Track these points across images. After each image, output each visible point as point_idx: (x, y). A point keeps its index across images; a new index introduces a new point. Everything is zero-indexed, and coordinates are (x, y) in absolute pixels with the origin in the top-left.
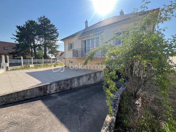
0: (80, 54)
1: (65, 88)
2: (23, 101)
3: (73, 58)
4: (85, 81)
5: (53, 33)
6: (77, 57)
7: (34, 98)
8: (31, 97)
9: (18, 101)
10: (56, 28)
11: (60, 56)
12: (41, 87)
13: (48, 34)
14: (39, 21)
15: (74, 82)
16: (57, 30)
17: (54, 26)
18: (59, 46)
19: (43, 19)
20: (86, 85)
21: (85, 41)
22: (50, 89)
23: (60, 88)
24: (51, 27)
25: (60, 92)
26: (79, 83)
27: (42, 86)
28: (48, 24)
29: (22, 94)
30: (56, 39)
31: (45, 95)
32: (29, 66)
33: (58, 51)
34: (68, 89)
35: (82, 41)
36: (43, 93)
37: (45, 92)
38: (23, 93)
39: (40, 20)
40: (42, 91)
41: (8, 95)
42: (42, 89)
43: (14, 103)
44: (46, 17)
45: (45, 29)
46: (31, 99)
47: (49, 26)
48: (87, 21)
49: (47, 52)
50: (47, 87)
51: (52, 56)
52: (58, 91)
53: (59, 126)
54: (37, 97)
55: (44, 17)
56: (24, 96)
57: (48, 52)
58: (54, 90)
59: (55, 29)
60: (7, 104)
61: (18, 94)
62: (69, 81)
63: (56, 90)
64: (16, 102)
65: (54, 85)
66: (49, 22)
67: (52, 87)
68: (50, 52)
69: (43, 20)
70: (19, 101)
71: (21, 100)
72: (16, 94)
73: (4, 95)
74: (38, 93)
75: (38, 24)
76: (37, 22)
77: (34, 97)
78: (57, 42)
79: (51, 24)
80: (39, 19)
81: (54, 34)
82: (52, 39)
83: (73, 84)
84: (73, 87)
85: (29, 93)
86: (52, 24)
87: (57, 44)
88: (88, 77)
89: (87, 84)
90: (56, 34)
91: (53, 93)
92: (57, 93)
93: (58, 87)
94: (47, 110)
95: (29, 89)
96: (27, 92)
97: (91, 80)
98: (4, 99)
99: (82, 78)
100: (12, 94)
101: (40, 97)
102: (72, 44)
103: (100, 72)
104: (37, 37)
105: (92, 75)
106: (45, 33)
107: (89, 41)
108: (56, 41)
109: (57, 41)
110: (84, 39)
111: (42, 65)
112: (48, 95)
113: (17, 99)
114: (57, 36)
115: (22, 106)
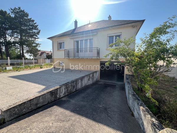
0: (72, 54)
1: (72, 90)
2: (35, 110)
3: (64, 58)
4: (86, 82)
5: (32, 29)
6: (69, 57)
7: (46, 105)
8: (43, 104)
9: (30, 110)
10: (36, 23)
11: (40, 55)
12: (52, 92)
13: (26, 30)
14: (12, 12)
15: (78, 83)
16: (37, 26)
17: (33, 21)
18: (39, 44)
19: (18, 10)
20: (87, 86)
21: (77, 42)
22: (60, 93)
23: (68, 90)
24: (29, 22)
25: (68, 95)
26: (82, 84)
27: (53, 90)
28: (25, 18)
29: (35, 102)
30: (37, 36)
31: (56, 101)
32: (6, 68)
33: (40, 51)
34: (74, 91)
35: (74, 41)
36: (54, 98)
37: (56, 97)
38: (36, 100)
39: (14, 11)
40: (53, 96)
41: (20, 105)
42: (53, 93)
43: (27, 113)
44: (22, 9)
45: (21, 24)
46: (43, 106)
47: (26, 20)
48: (77, 21)
49: (24, 51)
50: (57, 91)
51: (30, 56)
52: (67, 94)
53: (97, 125)
54: (49, 103)
55: (19, 8)
56: (37, 104)
57: (26, 51)
58: (63, 94)
59: (35, 25)
60: (20, 116)
61: (30, 103)
62: (75, 83)
63: (65, 93)
64: (28, 112)
65: (63, 88)
66: (27, 15)
67: (61, 90)
68: (28, 52)
69: (18, 12)
70: (32, 110)
71: (34, 109)
72: (29, 103)
73: (16, 106)
74: (50, 98)
75: (10, 16)
76: (9, 13)
77: (46, 103)
78: (37, 40)
79: (29, 17)
80: (12, 9)
81: (34, 31)
82: (32, 36)
83: (78, 85)
84: (78, 88)
85: (41, 100)
86: (31, 19)
87: (37, 42)
88: (88, 77)
89: (87, 84)
90: (37, 31)
91: (62, 96)
92: (65, 96)
93: (67, 90)
94: (72, 114)
95: (41, 95)
96: (39, 99)
97: (90, 80)
98: (16, 111)
99: (84, 79)
100: (24, 103)
101: (51, 102)
102: (61, 43)
103: (96, 72)
104: (9, 32)
105: (91, 76)
106: (20, 28)
107: (81, 41)
108: (35, 38)
109: (37, 38)
110: (77, 40)
111: (23, 67)
112: (59, 99)
113: (30, 108)
114: (38, 33)
115: (41, 115)
